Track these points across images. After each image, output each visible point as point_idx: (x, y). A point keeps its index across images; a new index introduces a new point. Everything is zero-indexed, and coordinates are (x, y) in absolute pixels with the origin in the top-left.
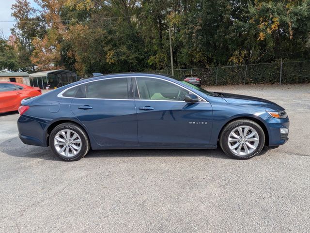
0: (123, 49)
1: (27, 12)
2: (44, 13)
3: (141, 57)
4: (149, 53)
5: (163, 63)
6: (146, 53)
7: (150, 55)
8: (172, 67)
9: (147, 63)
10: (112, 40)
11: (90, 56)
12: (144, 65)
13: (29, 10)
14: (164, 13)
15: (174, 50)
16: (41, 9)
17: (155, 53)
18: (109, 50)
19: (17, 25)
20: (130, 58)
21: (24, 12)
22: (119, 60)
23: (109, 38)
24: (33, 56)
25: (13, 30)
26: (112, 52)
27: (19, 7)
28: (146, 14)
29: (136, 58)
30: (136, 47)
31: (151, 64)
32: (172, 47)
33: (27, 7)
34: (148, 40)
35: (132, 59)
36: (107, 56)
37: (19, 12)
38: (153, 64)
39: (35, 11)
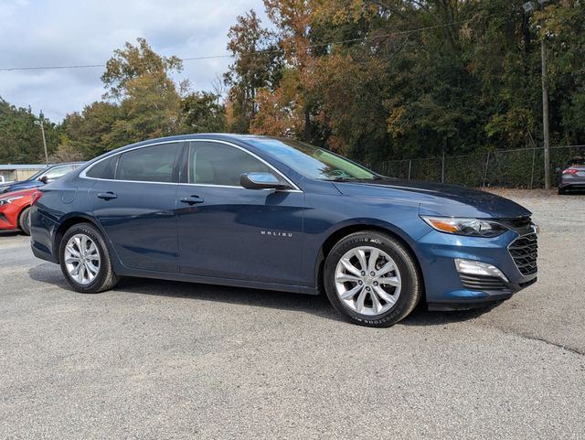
0: (426, 101)
1: (255, 39)
2: (282, 38)
3: (467, 119)
4: (491, 108)
5: (525, 132)
6: (483, 108)
7: (491, 114)
8: (546, 141)
9: (484, 133)
10: (405, 82)
11: (353, 120)
12: (475, 137)
13: (258, 35)
14: (531, 8)
15: (552, 98)
16: (277, 31)
17: (505, 108)
18: (396, 106)
19: (235, 66)
20: (441, 121)
21: (249, 40)
22: (414, 127)
23: (398, 79)
24: (255, 124)
25: (227, 75)
26: (401, 111)
27: (241, 30)
28: (484, 15)
29: (457, 120)
30: (457, 95)
31: (490, 134)
32: (548, 91)
33: (255, 30)
34: (486, 76)
35: (446, 124)
36: (389, 119)
37: (241, 40)
38: (497, 134)
39: (268, 34)
